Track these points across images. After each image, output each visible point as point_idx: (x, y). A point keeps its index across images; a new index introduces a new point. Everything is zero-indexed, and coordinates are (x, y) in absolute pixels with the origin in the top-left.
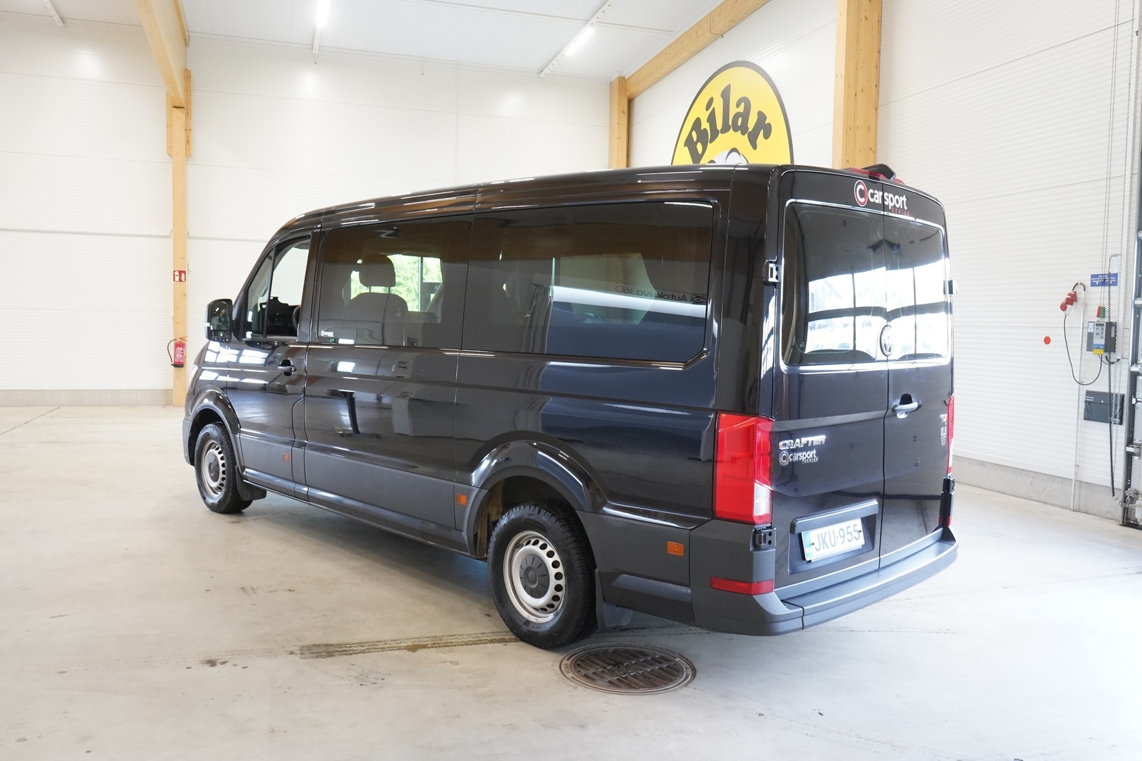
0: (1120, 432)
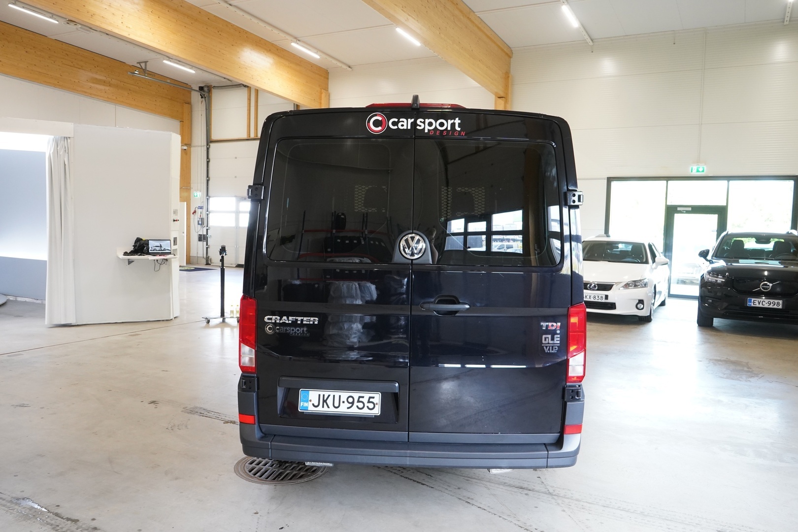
0: (205, 243)
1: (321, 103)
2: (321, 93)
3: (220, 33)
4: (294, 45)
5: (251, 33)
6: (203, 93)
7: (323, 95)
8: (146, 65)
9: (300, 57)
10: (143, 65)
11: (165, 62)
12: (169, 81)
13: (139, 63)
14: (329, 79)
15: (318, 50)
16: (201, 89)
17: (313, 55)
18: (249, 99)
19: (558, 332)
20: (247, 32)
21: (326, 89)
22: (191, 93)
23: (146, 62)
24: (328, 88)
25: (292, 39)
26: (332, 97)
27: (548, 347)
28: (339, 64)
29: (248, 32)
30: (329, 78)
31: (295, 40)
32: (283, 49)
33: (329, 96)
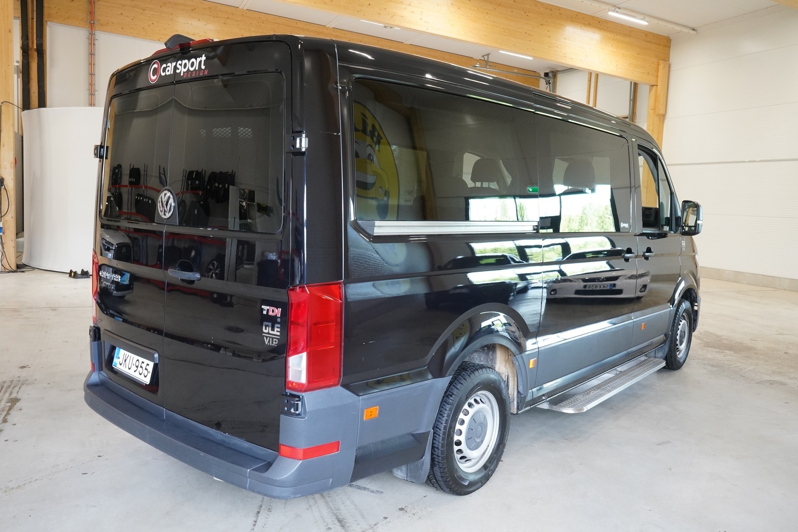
1: (657, 76)
2: (658, 65)
3: (527, 14)
4: (611, 14)
5: (565, 9)
6: (549, 79)
7: (661, 67)
8: (488, 58)
9: (630, 27)
10: (486, 58)
11: (500, 51)
12: (516, 71)
13: (483, 56)
14: (671, 48)
15: (644, 15)
16: (546, 75)
17: (641, 23)
18: (590, 81)
19: (279, 320)
20: (560, 9)
21: (666, 59)
22: (539, 81)
23: (488, 55)
24: (669, 58)
25: (607, 7)
26: (672, 68)
27: (268, 338)
28: (678, 28)
29: (562, 8)
30: (671, 46)
31: (613, 9)
32: (606, 20)
33: (669, 67)
